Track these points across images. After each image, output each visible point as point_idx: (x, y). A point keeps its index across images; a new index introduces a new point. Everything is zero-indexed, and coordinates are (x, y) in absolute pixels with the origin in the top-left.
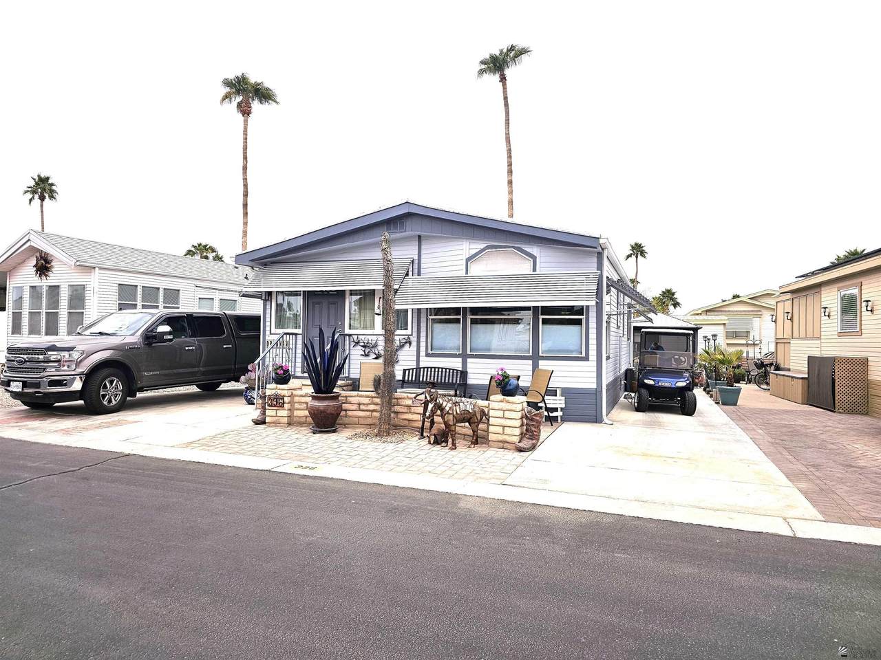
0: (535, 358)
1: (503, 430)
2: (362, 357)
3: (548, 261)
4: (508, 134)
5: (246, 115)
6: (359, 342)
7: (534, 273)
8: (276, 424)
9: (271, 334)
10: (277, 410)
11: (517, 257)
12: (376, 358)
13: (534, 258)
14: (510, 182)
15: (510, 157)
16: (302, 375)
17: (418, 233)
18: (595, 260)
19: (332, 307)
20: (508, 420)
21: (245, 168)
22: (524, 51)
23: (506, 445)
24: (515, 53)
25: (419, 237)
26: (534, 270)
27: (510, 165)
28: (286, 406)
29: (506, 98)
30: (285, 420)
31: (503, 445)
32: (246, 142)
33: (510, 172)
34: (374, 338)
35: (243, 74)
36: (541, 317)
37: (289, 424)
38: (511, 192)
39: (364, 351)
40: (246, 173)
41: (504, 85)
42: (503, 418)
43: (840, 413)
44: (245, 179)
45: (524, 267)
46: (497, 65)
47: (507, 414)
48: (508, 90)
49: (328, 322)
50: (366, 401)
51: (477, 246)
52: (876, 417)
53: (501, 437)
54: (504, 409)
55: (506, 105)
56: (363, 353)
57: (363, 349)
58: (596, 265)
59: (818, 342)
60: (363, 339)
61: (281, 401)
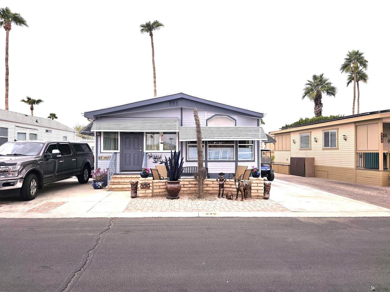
0: (236, 161)
1: (258, 191)
2: (154, 163)
3: (241, 122)
4: (153, 60)
5: (8, 30)
6: (152, 156)
7: (236, 127)
8: (145, 197)
9: (101, 153)
10: (145, 190)
11: (228, 120)
12: (161, 163)
13: (236, 120)
14: (155, 82)
15: (154, 70)
16: (120, 173)
17: (180, 107)
18: (257, 122)
19: (136, 140)
20: (259, 187)
21: (7, 59)
22: (161, 25)
23: (259, 197)
24: (157, 25)
25: (182, 109)
26: (236, 125)
27: (155, 74)
28: (151, 188)
29: (152, 44)
30: (151, 195)
31: (258, 197)
32: (8, 45)
33: (155, 77)
34: (160, 154)
35: (7, 7)
36: (239, 145)
37: (152, 196)
38: (155, 86)
39: (155, 160)
40: (8, 62)
41: (152, 38)
42: (258, 186)
43: (307, 177)
44: (7, 66)
45: (231, 124)
46: (149, 28)
47: (259, 185)
48: (153, 40)
49: (134, 147)
50: (187, 183)
51: (210, 114)
52: (317, 178)
53: (256, 194)
54: (258, 183)
55: (153, 47)
56: (154, 162)
57: (155, 159)
58: (257, 124)
59: (290, 152)
60: (154, 155)
61: (148, 186)
